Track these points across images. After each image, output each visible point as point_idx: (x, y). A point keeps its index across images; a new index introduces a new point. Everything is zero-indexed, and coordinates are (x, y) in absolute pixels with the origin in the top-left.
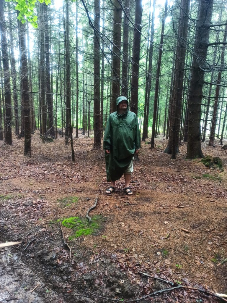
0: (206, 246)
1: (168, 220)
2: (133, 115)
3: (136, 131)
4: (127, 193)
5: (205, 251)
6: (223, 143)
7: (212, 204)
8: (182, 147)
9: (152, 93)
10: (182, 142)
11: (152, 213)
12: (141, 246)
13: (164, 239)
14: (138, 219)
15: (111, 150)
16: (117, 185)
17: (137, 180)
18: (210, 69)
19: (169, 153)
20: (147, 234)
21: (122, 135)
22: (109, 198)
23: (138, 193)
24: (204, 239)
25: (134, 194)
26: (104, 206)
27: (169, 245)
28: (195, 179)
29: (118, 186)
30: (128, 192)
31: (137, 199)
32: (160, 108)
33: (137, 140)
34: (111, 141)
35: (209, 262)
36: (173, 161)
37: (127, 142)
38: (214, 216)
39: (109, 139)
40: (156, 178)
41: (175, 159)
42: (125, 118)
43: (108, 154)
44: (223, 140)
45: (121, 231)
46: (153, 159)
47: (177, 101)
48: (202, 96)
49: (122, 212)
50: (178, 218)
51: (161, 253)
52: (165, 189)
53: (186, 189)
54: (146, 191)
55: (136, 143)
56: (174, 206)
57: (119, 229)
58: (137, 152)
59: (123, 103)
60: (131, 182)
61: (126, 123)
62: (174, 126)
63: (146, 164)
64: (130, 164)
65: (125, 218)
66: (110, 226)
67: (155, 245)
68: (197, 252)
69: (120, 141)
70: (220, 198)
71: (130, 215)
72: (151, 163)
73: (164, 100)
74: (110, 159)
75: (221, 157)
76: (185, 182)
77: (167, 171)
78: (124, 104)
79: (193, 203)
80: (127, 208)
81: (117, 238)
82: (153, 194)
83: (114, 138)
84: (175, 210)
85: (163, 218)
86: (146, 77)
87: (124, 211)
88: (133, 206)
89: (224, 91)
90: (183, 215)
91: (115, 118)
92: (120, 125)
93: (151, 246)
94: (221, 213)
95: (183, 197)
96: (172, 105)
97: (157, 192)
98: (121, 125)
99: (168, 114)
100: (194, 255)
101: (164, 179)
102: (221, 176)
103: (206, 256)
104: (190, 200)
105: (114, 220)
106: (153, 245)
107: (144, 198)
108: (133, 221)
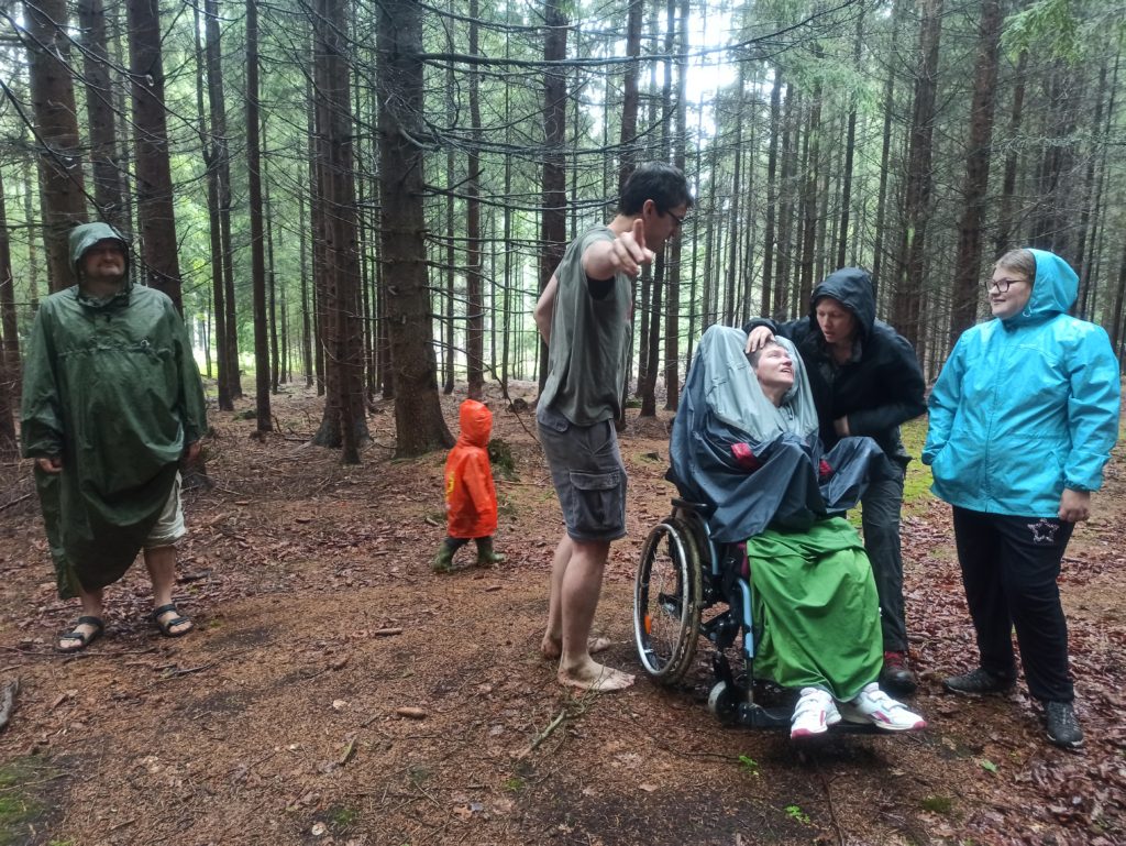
0: (486, 746)
1: (348, 692)
2: (156, 302)
3: (180, 364)
4: (165, 632)
5: (484, 764)
6: (510, 394)
7: (494, 599)
8: (378, 418)
9: (240, 222)
10: (379, 402)
11: (282, 684)
12: (243, 825)
13: (334, 768)
14: (223, 723)
15: (66, 455)
16: (114, 604)
17: (204, 570)
18: (437, 140)
19: (335, 443)
20: (265, 769)
21: (111, 386)
22: (78, 670)
23: (217, 617)
24: (478, 722)
25: (198, 626)
26: (49, 712)
27: (356, 785)
28: (433, 525)
29: (121, 610)
30: (171, 625)
31: (210, 646)
32: (282, 279)
33: (189, 404)
34: (61, 415)
35: (497, 797)
36: (349, 473)
37: (141, 415)
38: (500, 636)
39: (51, 410)
40: (291, 544)
41: (358, 462)
42: (122, 316)
43: (51, 478)
44: (511, 381)
45: (146, 792)
46: (272, 473)
47: (340, 250)
48: (423, 234)
49: (145, 712)
50: (383, 676)
51: (328, 824)
52: (328, 582)
53: (403, 565)
54: (250, 603)
55: (183, 416)
56: (365, 635)
57: (134, 787)
58: (194, 451)
59: (103, 252)
60: (180, 582)
61: (128, 334)
62: (340, 344)
63: (245, 499)
64: (168, 506)
65: (161, 732)
66: (91, 790)
67: (301, 803)
68: (457, 775)
69: (105, 414)
70: (516, 572)
71: (187, 715)
72: (261, 491)
73: (290, 249)
74: (64, 496)
75: (509, 438)
76: (398, 540)
77: (332, 513)
78: (109, 257)
79: (432, 608)
80: (169, 692)
81: (130, 830)
82: (282, 608)
83: (75, 405)
84: (371, 650)
85: (326, 689)
86: (205, 154)
87: (156, 708)
88: (198, 674)
89: (493, 222)
90: (399, 658)
91: (73, 316)
92: (100, 346)
93: (284, 811)
94: (524, 619)
95: (396, 597)
96: (324, 266)
97: (297, 599)
98: (105, 343)
99: (314, 301)
100: (448, 789)
101: (321, 544)
102: (513, 501)
103: (487, 781)
104: (420, 600)
105: (109, 758)
106: (292, 804)
107: (244, 632)
108: (201, 737)
